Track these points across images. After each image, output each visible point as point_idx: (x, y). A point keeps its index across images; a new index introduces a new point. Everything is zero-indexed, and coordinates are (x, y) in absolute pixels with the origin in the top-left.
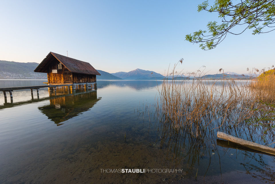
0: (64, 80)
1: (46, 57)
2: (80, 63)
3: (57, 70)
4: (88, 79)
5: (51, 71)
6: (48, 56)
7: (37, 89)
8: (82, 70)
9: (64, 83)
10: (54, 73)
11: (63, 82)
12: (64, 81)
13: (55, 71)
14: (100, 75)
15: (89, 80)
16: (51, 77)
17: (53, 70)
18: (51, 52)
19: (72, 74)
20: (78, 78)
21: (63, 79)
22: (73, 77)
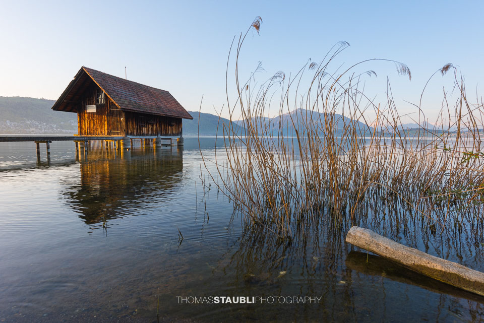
0: (108, 127)
1: (73, 79)
2: (145, 90)
3: (95, 106)
4: (163, 127)
5: (85, 109)
6: (77, 77)
7: (47, 142)
8: (147, 105)
9: (108, 134)
10: (89, 113)
11: (106, 131)
12: (108, 129)
13: (92, 109)
14: (192, 119)
15: (165, 130)
16: (85, 120)
17: (87, 106)
18: (84, 67)
19: (123, 114)
20: (137, 124)
21: (106, 125)
22: (127, 121)
